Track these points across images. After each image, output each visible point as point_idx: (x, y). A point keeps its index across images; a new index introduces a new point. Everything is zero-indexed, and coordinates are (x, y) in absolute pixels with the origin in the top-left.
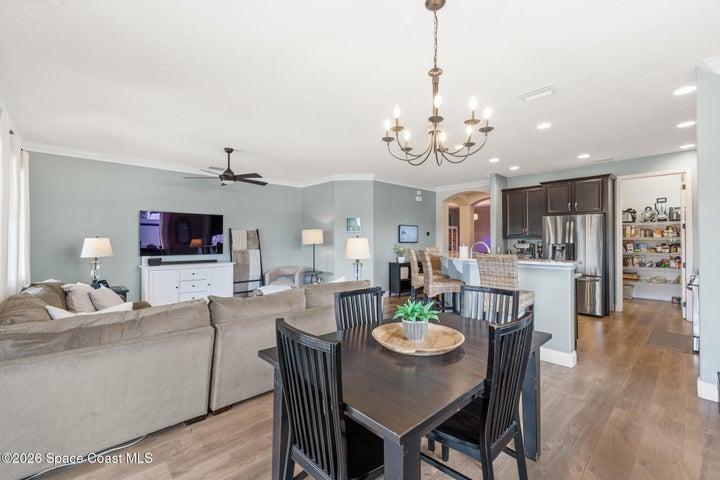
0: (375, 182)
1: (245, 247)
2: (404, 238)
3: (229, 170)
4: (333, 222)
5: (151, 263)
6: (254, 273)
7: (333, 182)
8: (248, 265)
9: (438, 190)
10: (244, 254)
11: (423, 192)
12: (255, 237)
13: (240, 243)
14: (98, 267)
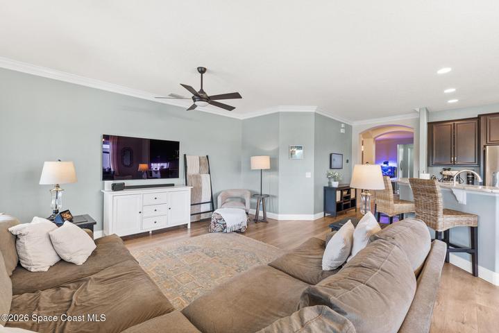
0: (316, 114)
1: (198, 172)
2: (334, 164)
3: (202, 91)
4: (278, 150)
5: (115, 188)
6: (206, 197)
7: (278, 113)
8: (201, 188)
9: (355, 124)
10: (197, 177)
11: (346, 125)
12: (206, 162)
13: (194, 168)
14: (60, 194)
